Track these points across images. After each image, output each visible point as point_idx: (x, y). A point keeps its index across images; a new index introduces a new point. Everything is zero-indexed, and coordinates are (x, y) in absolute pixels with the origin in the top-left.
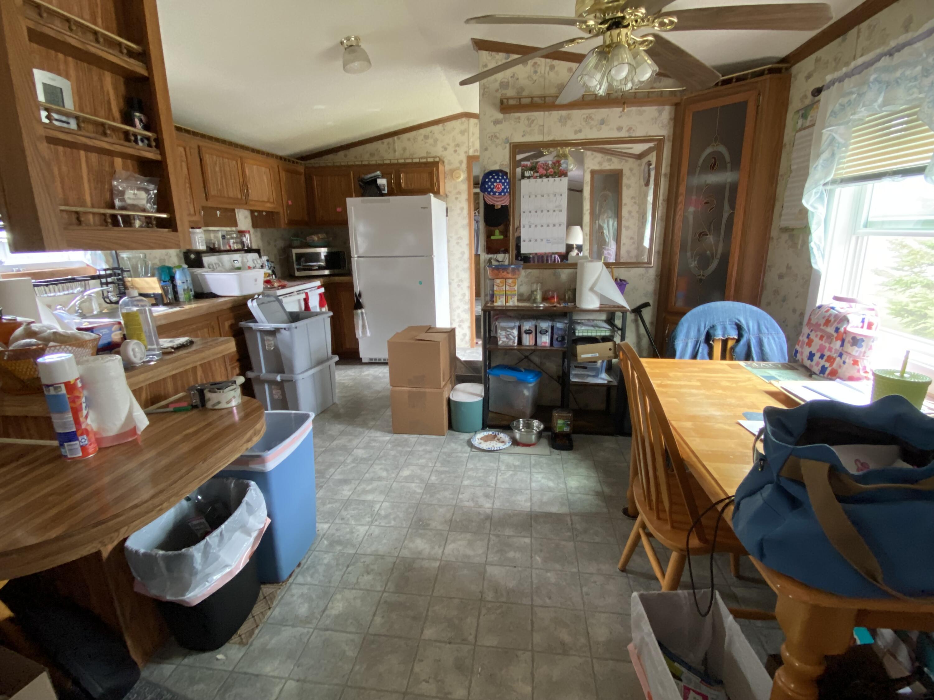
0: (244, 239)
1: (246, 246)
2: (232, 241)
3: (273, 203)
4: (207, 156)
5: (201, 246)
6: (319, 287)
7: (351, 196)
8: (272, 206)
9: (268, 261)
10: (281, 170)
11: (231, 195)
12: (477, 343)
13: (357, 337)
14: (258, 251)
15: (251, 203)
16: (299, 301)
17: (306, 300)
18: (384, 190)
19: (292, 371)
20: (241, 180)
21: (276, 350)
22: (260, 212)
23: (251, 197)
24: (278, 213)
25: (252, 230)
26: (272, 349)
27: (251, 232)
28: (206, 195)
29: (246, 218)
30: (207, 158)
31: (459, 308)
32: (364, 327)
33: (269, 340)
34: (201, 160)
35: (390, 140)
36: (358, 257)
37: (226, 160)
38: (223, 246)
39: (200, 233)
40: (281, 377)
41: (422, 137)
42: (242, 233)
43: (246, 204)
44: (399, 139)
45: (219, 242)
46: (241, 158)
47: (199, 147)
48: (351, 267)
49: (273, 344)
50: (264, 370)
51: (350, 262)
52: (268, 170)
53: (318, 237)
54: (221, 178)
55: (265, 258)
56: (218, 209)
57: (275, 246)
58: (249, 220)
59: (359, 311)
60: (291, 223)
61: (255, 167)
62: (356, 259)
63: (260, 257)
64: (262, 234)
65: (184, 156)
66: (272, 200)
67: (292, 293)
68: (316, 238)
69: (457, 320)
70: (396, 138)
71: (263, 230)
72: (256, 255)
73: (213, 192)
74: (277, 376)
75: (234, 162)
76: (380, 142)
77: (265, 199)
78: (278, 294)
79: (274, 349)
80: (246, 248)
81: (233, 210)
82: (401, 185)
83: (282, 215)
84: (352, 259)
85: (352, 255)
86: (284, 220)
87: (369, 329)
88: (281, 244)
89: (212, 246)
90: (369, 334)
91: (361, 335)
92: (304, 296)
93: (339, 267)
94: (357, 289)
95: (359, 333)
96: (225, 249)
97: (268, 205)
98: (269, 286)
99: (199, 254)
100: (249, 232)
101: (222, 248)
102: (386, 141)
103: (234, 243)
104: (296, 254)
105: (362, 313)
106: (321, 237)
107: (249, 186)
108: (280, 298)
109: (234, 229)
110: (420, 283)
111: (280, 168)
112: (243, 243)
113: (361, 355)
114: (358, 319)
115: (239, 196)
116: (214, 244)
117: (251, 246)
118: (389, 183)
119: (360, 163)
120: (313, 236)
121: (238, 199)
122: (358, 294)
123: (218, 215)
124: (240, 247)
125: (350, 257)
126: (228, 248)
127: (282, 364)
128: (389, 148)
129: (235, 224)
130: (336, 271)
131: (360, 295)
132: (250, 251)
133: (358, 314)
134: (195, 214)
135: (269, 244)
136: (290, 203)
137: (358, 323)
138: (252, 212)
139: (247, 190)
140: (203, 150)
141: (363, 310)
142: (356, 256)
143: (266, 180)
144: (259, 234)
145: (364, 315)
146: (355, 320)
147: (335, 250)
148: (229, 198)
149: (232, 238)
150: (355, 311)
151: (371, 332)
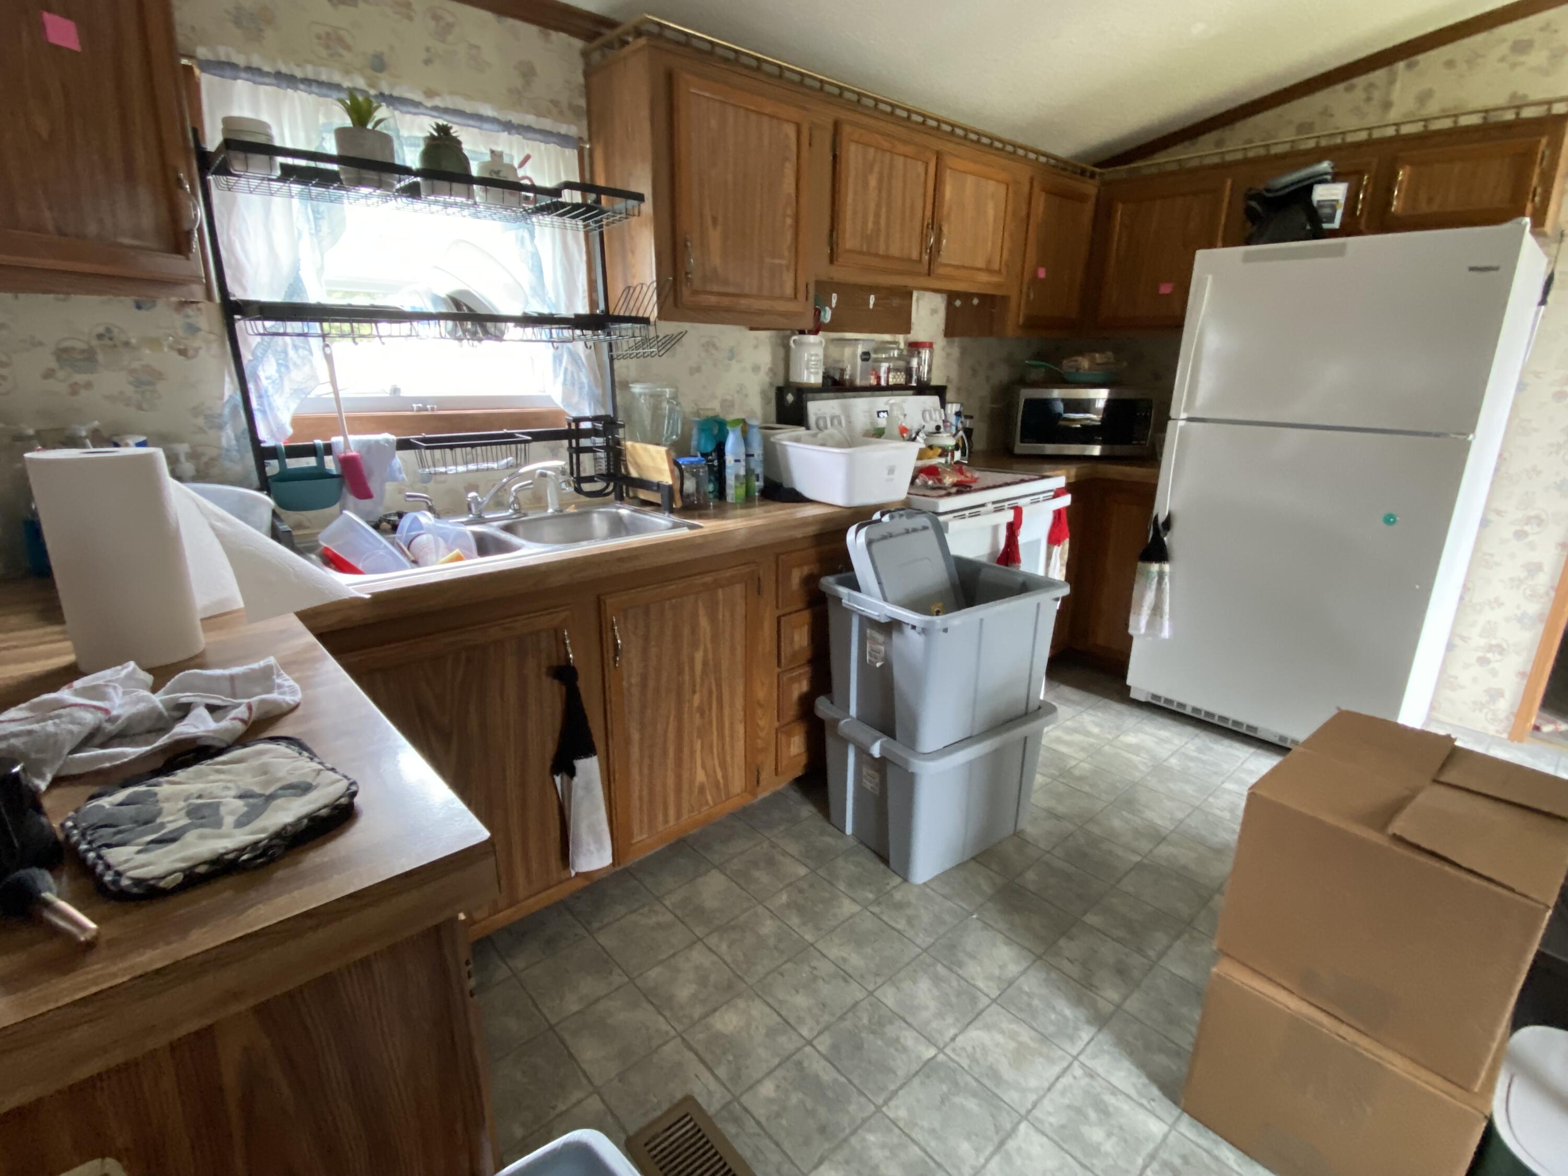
0: (914, 363)
1: (915, 377)
2: (884, 366)
3: (999, 272)
4: (853, 147)
5: (812, 376)
6: (1058, 494)
7: (1211, 245)
8: (995, 279)
9: (958, 414)
10: (1036, 190)
11: (895, 251)
12: (1537, 728)
13: (1131, 631)
14: (940, 391)
15: (942, 271)
16: (995, 528)
17: (1013, 529)
18: (1331, 219)
19: (911, 742)
20: (928, 213)
21: (887, 670)
22: (966, 296)
23: (945, 257)
24: (1005, 299)
25: (940, 342)
26: (878, 665)
27: (937, 347)
28: (832, 250)
29: (934, 311)
30: (853, 154)
31: (1501, 605)
32: (1157, 610)
33: (875, 641)
34: (835, 157)
35: (1379, 76)
36: (1190, 420)
37: (899, 161)
38: (861, 380)
39: (814, 344)
40: (882, 748)
41: (1504, 49)
42: (915, 347)
43: (929, 275)
44: (1409, 67)
45: (854, 368)
46: (939, 156)
47: (837, 125)
48: (1163, 441)
49: (882, 655)
50: (853, 710)
51: (1162, 428)
52: (1002, 189)
53: (1092, 361)
54: (878, 206)
55: (953, 408)
56: (872, 289)
57: (988, 378)
58: (939, 319)
59: (1155, 567)
60: (1032, 324)
61: (970, 180)
62: (1181, 423)
63: (943, 404)
64: (964, 352)
65: (794, 147)
66: (996, 266)
67: (983, 505)
68: (1085, 363)
69: (1478, 641)
70: (1401, 65)
71: (967, 341)
72: (935, 400)
73: (850, 240)
74: (875, 739)
75: (921, 168)
76: (1340, 87)
77: (980, 263)
78: (941, 510)
79: (881, 666)
80: (914, 384)
81: (907, 295)
82: (1390, 204)
83: (1013, 304)
84: (1170, 423)
85: (1173, 413)
86: (1015, 315)
87: (1171, 618)
88: (1002, 374)
89: (837, 377)
90: (1166, 633)
91: (1143, 631)
92: (1009, 516)
93: (1126, 439)
94: (1164, 506)
95: (1138, 622)
96: (864, 383)
97: (984, 277)
98: (930, 482)
99: (803, 392)
100: (930, 346)
101: (858, 382)
102: (1360, 81)
103: (889, 370)
104: (1029, 402)
105: (1161, 575)
106: (1099, 361)
107: (945, 229)
108: (941, 519)
109: (901, 338)
110: (1389, 520)
111: (1036, 183)
112: (908, 372)
113: (1132, 679)
114: (1145, 588)
115: (915, 255)
116: (843, 371)
117: (929, 379)
118: (1352, 199)
119: (1262, 152)
120: (1080, 359)
121: (910, 260)
122: (1161, 519)
123: (871, 306)
124: (900, 379)
125: (1164, 417)
126: (873, 381)
127: (893, 713)
128: (1369, 99)
129: (905, 326)
130: (1119, 450)
131: (1168, 524)
132: (923, 389)
133: (1147, 574)
134: (796, 297)
135: (974, 372)
136: (1042, 273)
137: (1142, 597)
138: (951, 296)
139: (938, 241)
140: (847, 129)
141: (1167, 567)
142: (1184, 415)
143: (991, 212)
144: (956, 352)
145: (1167, 580)
146: (1136, 587)
147: (1128, 394)
148: (887, 257)
149: (887, 360)
150: (1140, 565)
151: (1173, 627)
